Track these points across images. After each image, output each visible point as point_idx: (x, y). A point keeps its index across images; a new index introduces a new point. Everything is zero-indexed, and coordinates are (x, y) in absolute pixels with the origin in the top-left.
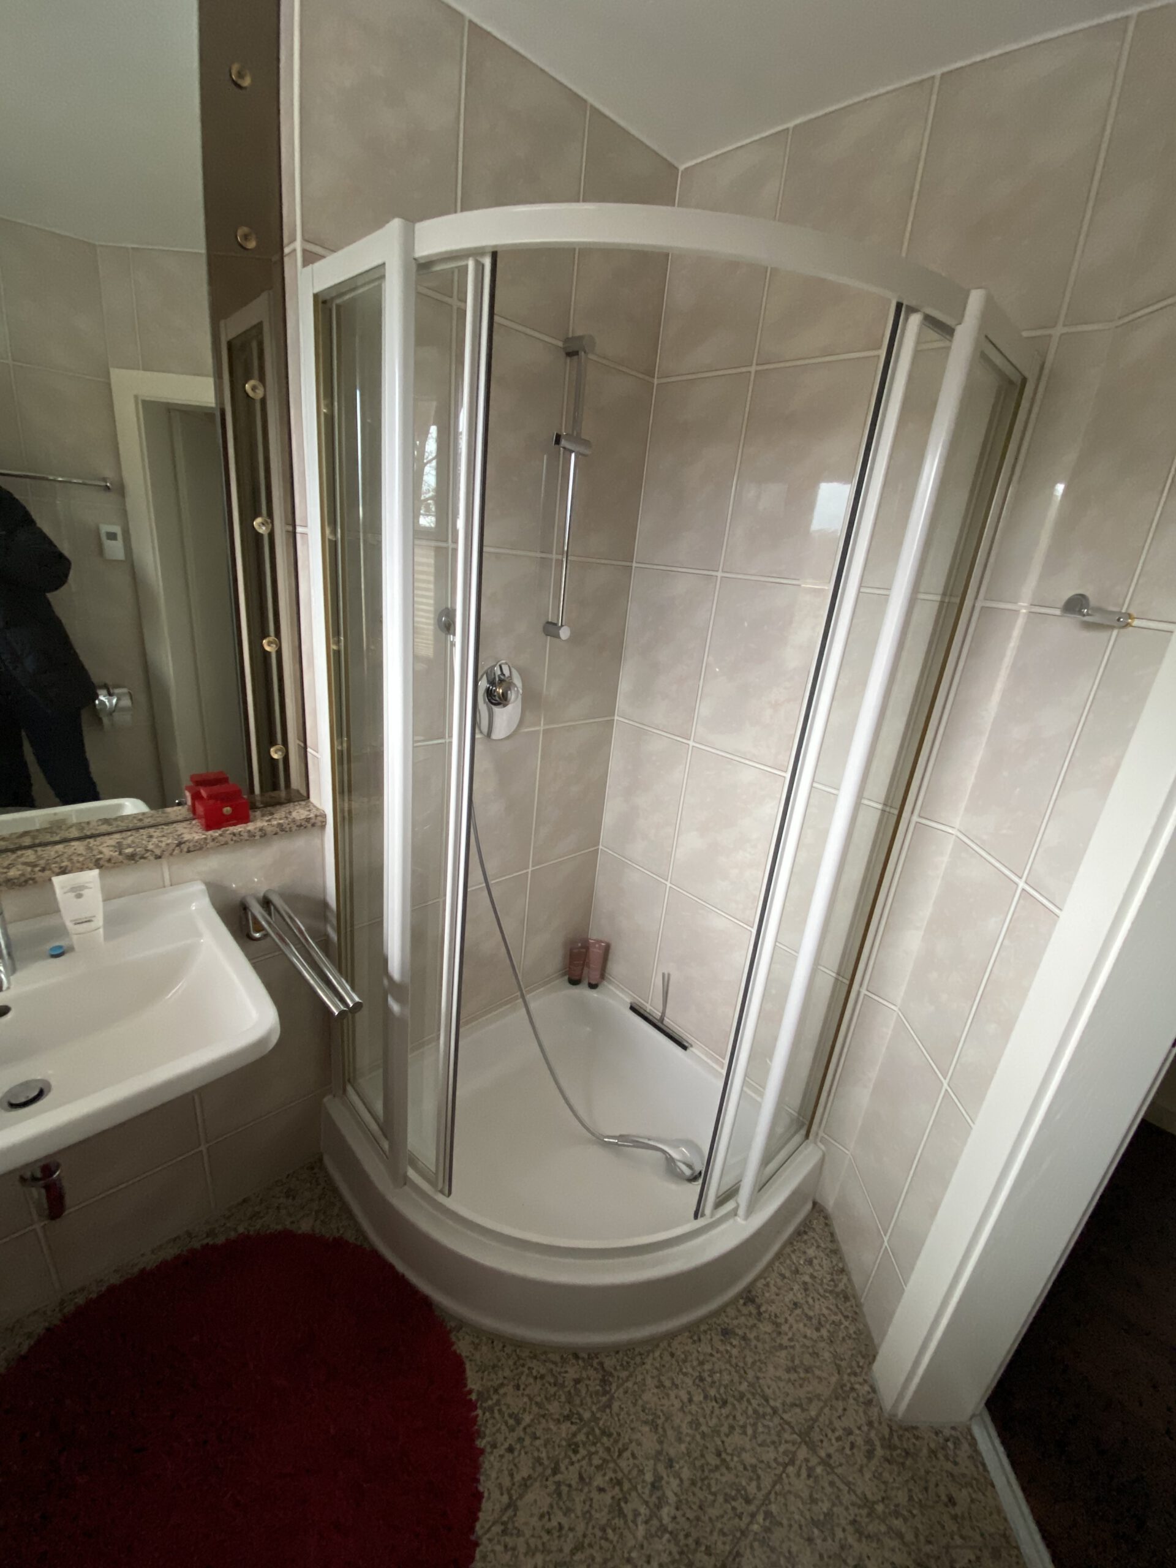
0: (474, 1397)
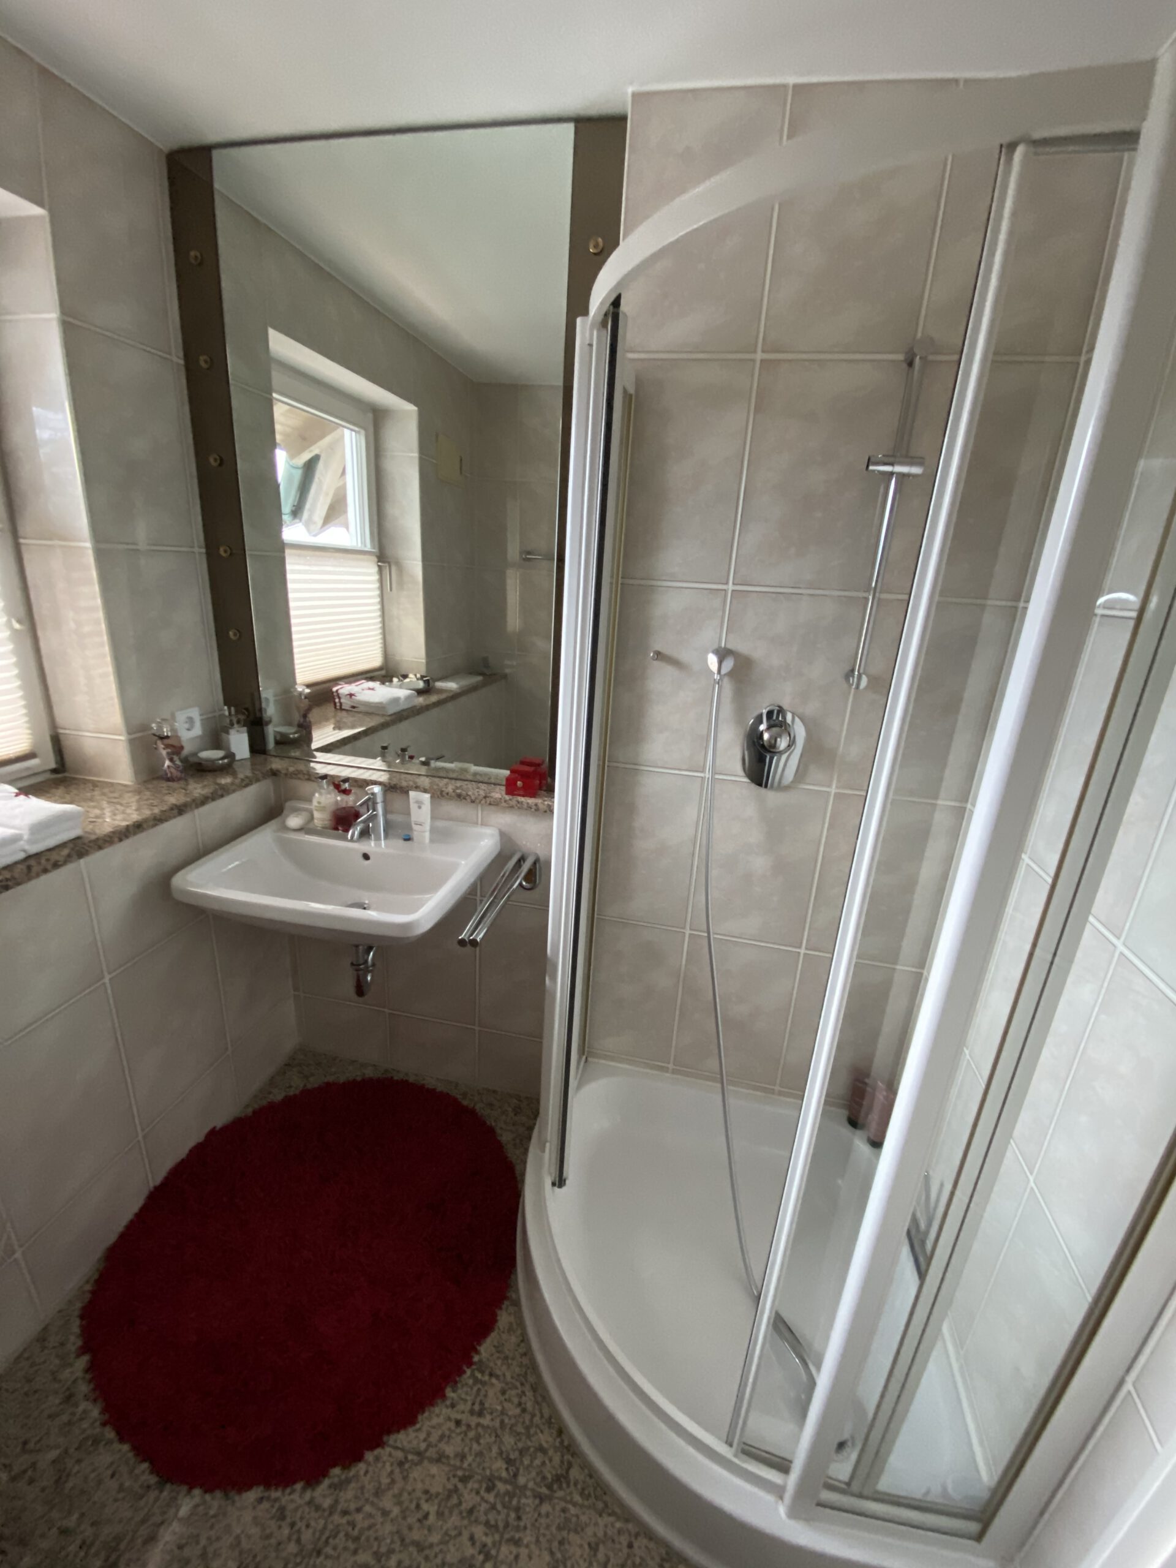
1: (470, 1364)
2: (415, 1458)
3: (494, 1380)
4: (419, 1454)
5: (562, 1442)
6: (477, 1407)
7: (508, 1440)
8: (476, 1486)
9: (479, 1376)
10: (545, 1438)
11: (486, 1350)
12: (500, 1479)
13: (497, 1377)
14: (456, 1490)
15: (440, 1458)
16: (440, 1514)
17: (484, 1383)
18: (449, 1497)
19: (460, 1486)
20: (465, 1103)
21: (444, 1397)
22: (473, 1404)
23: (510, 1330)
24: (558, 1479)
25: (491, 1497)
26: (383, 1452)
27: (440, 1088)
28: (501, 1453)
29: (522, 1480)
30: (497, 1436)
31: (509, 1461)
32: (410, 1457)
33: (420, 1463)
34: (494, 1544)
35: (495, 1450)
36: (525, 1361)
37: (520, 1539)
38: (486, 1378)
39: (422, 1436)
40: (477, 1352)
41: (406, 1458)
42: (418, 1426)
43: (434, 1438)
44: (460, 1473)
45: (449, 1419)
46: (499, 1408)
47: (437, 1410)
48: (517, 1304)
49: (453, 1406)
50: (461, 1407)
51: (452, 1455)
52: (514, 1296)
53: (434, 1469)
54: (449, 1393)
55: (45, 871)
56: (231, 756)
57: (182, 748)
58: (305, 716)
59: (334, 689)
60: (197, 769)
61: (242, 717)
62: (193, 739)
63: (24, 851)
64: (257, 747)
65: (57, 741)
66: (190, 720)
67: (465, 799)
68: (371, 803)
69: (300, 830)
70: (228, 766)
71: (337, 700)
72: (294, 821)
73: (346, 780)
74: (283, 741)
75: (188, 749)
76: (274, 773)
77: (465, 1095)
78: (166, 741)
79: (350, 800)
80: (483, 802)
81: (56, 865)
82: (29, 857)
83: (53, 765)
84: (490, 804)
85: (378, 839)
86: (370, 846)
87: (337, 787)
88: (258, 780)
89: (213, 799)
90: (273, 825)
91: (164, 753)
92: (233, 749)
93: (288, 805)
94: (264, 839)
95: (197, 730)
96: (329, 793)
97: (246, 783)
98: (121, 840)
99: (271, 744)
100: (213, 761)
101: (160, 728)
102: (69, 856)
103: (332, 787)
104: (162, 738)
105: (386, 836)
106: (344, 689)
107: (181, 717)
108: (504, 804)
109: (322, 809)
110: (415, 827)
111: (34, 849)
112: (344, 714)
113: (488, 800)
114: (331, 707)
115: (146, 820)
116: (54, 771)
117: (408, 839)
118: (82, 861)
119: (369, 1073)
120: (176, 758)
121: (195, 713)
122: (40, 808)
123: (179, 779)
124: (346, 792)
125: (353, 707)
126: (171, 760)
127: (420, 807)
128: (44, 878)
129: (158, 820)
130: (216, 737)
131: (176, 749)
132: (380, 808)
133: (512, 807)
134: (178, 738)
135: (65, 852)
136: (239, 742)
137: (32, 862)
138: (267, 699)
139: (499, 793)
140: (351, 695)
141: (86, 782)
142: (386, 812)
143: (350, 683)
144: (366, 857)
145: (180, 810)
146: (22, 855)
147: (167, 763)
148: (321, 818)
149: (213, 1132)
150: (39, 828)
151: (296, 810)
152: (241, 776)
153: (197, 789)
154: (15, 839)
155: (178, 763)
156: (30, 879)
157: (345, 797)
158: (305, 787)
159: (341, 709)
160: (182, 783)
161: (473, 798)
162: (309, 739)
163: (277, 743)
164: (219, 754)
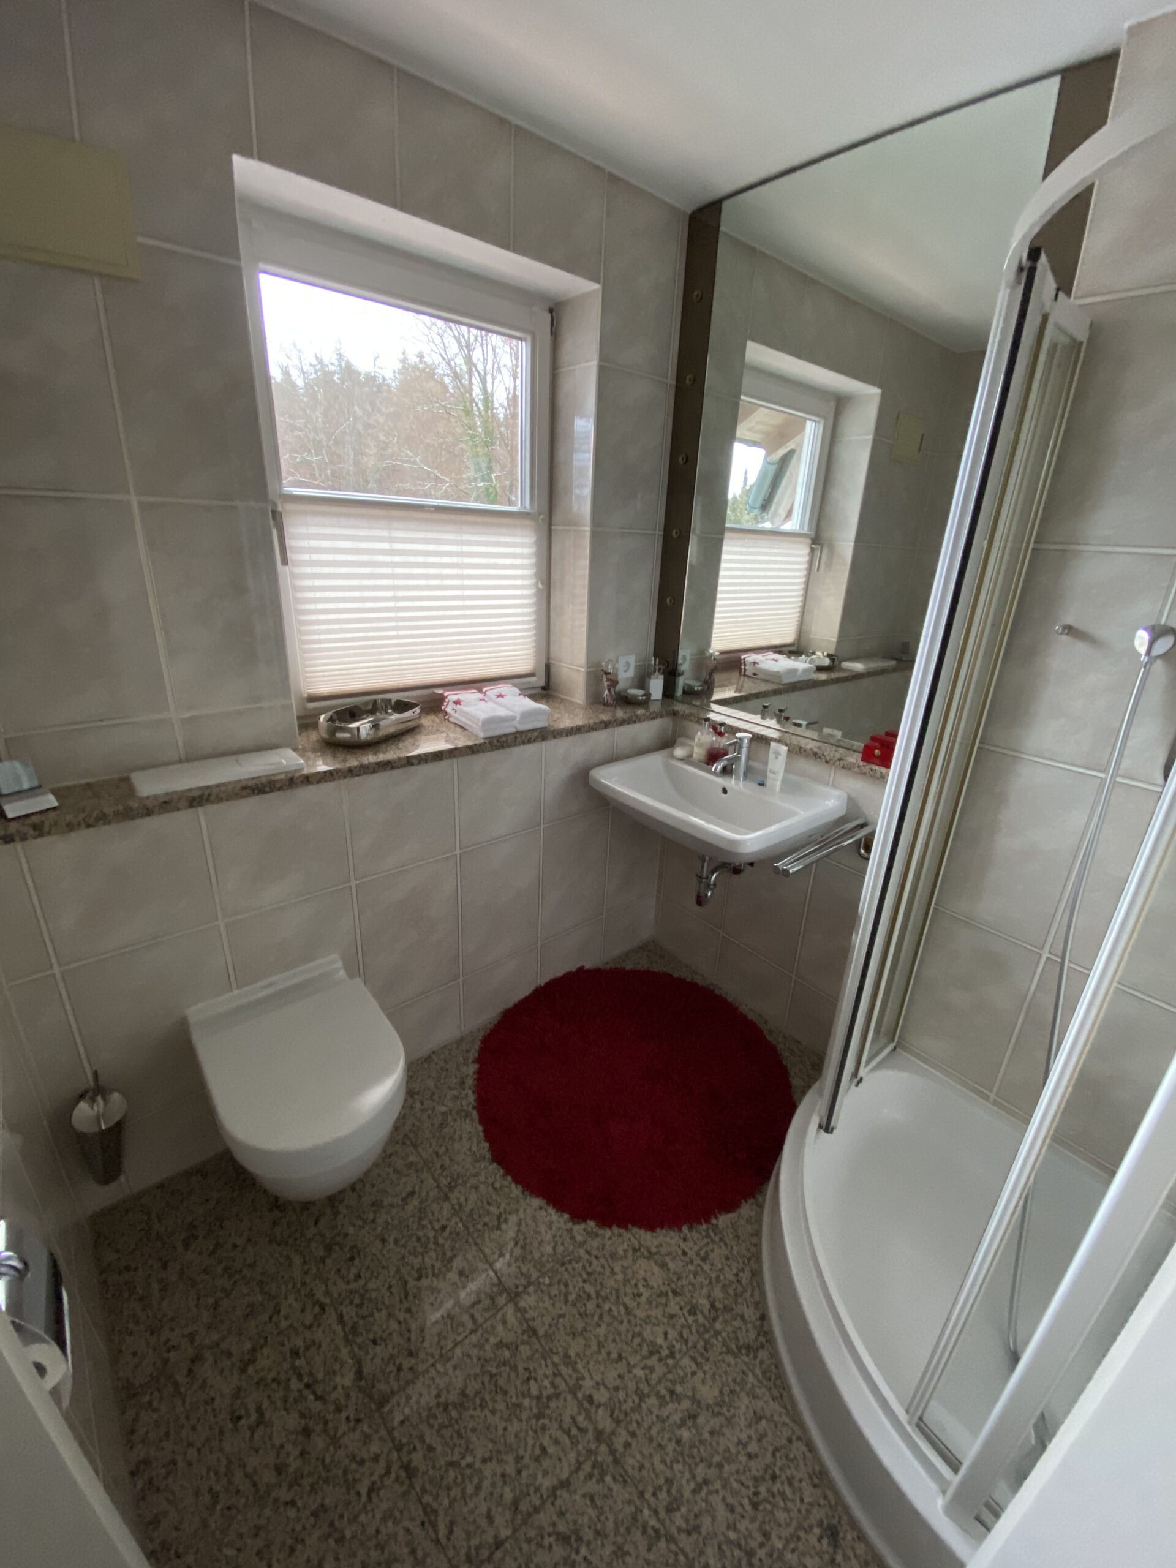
0: (714, 1221)
1: (708, 1221)
2: (646, 1253)
3: (722, 1245)
4: (650, 1252)
5: (762, 1326)
6: (702, 1253)
7: (717, 1293)
8: (683, 1304)
9: (712, 1235)
10: (750, 1313)
11: (723, 1220)
12: (702, 1313)
13: (726, 1244)
14: (667, 1295)
15: (663, 1266)
16: (649, 1302)
17: (714, 1242)
18: (659, 1296)
19: (670, 1294)
20: (769, 1038)
21: (680, 1230)
22: (701, 1249)
23: (749, 1221)
24: (748, 1348)
25: (690, 1319)
26: (626, 1235)
27: (751, 1016)
28: (709, 1296)
29: (718, 1326)
30: (711, 1283)
31: (713, 1306)
32: (642, 1250)
33: (648, 1258)
34: (680, 1351)
35: (705, 1291)
36: (753, 1249)
37: (701, 1363)
38: (717, 1239)
39: (656, 1242)
40: (716, 1218)
41: (639, 1249)
42: (655, 1234)
43: (664, 1251)
44: (673, 1286)
45: (679, 1246)
46: (720, 1266)
47: (672, 1234)
48: (761, 1206)
49: (685, 1239)
50: (690, 1244)
51: (672, 1271)
52: (760, 1199)
53: (656, 1269)
54: (685, 1229)
55: (524, 743)
56: (648, 695)
57: (617, 683)
58: (711, 674)
59: (742, 657)
60: (625, 700)
61: (662, 667)
62: (627, 679)
63: (516, 728)
64: (669, 692)
65: (548, 667)
66: (628, 664)
67: (820, 758)
68: (738, 745)
69: (682, 760)
70: (645, 703)
71: (743, 667)
72: (679, 752)
73: (722, 724)
74: (689, 692)
75: (620, 686)
76: (675, 714)
77: (771, 1032)
78: (609, 676)
79: (724, 742)
80: (838, 763)
81: (530, 741)
82: (517, 732)
83: (542, 683)
84: (843, 767)
85: (737, 779)
86: (730, 783)
87: (715, 729)
88: (661, 716)
89: (628, 723)
90: (666, 752)
91: (606, 684)
92: (652, 691)
93: (680, 740)
94: (656, 760)
95: (631, 673)
96: (708, 733)
97: (653, 717)
98: (567, 735)
99: (679, 692)
100: (635, 696)
101: (607, 665)
102: (537, 737)
103: (711, 730)
104: (607, 673)
105: (745, 775)
106: (750, 658)
107: (622, 661)
108: (856, 769)
109: (700, 745)
110: (769, 774)
111: (521, 728)
112: (746, 678)
113: (842, 763)
114: (735, 674)
115: (584, 726)
116: (544, 688)
117: (762, 784)
118: (544, 743)
119: (699, 980)
120: (612, 689)
121: (632, 660)
122: (530, 704)
123: (611, 706)
124: (720, 734)
125: (755, 674)
126: (609, 690)
127: (777, 758)
128: (522, 747)
129: (592, 728)
130: (642, 681)
131: (614, 683)
132: (744, 751)
133: (865, 774)
134: (616, 675)
135: (536, 734)
136: (656, 686)
137: (518, 735)
138: (684, 658)
139: (855, 758)
140: (755, 663)
141: (558, 698)
142: (749, 758)
143: (758, 654)
144: (725, 791)
145: (606, 725)
146: (513, 730)
147: (606, 692)
148: (699, 753)
149: (581, 970)
150: (527, 715)
151: (683, 745)
152: (652, 710)
153: (620, 714)
154: (513, 718)
155: (613, 693)
156: (515, 745)
157: (719, 739)
158: (692, 726)
159: (745, 675)
160: (612, 709)
161: (828, 758)
162: (711, 695)
163: (684, 692)
164: (639, 692)
